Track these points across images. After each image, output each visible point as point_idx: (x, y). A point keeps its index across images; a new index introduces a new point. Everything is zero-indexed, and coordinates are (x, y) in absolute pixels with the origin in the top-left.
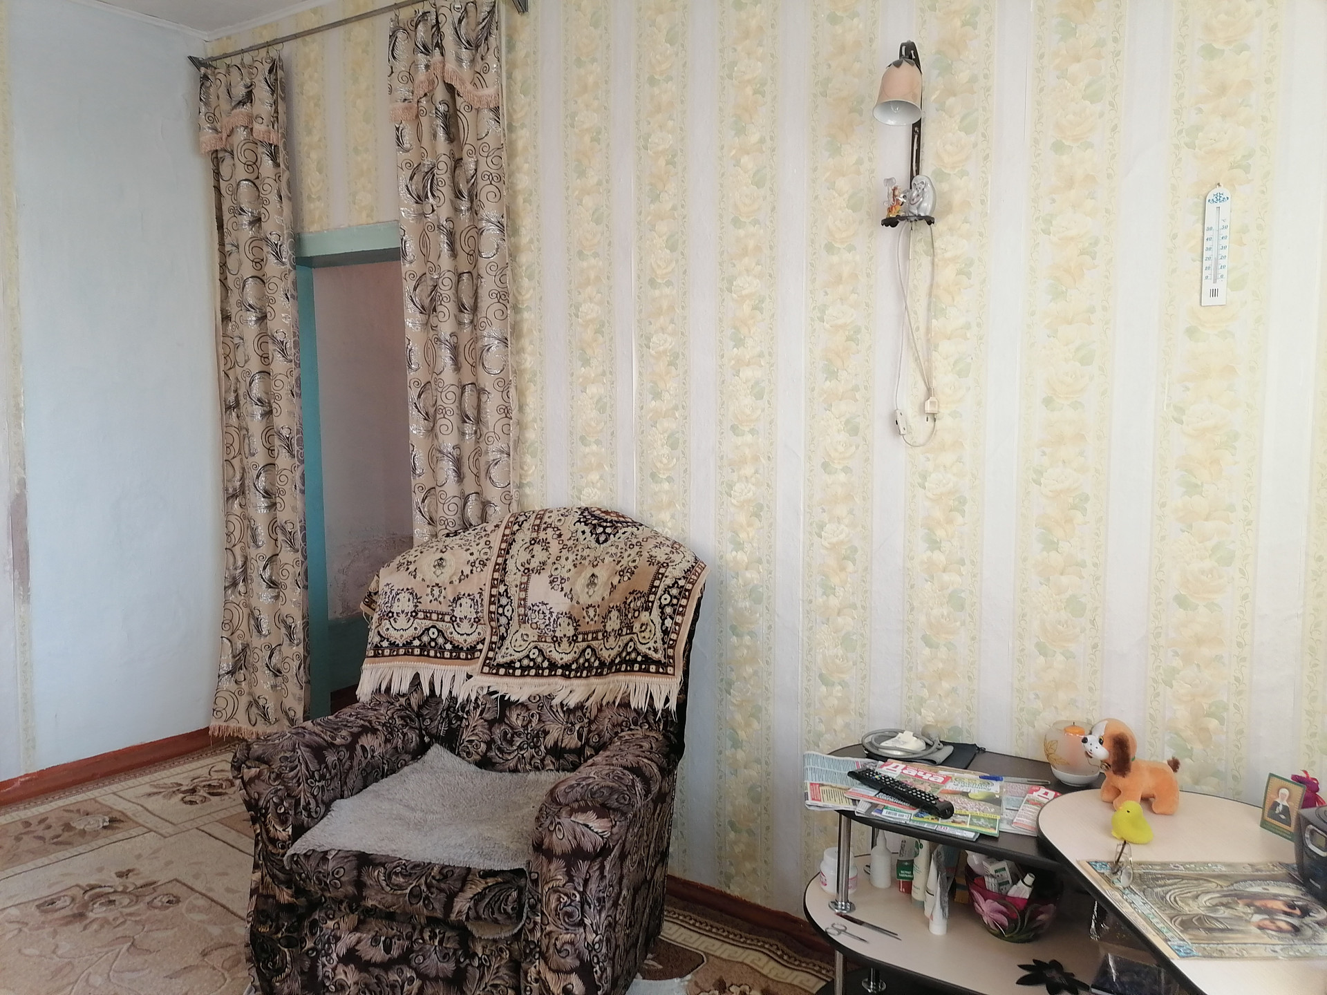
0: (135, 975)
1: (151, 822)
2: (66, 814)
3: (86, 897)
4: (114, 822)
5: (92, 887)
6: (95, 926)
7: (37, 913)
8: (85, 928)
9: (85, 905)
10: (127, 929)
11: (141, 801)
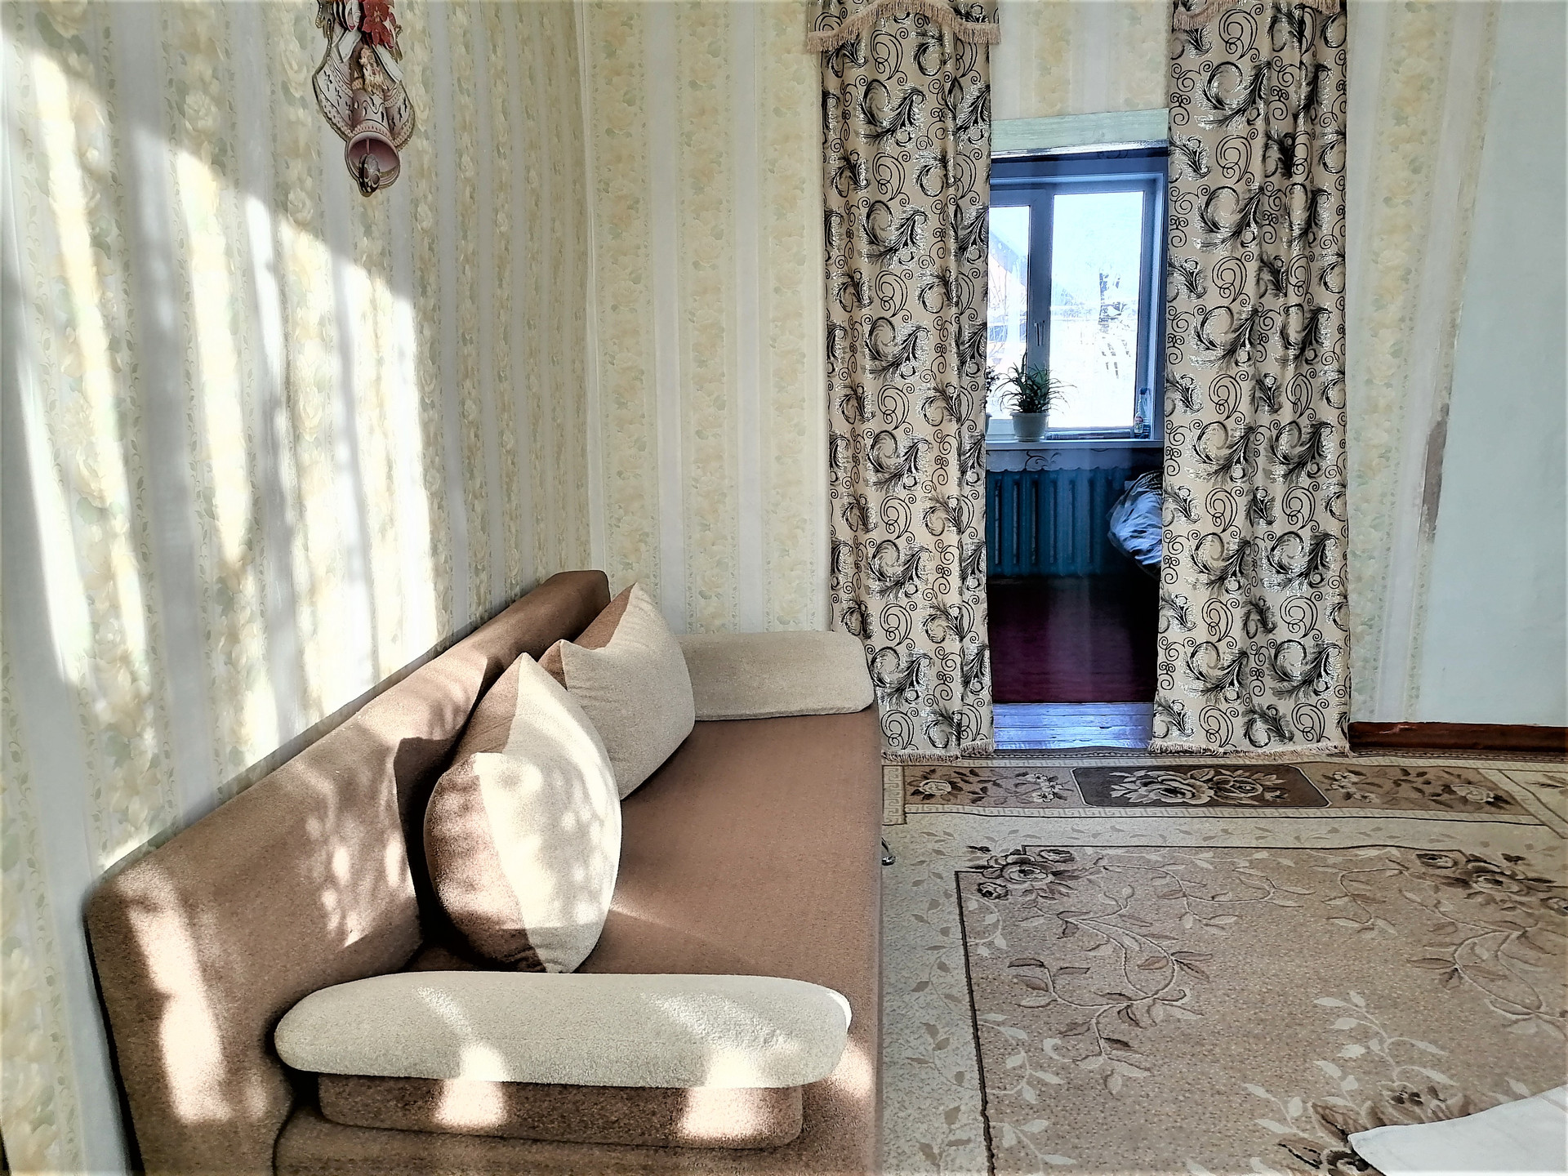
0: (1527, 967)
1: (1545, 815)
2: (1446, 776)
3: (1470, 866)
4: (1500, 801)
5: (1478, 859)
6: (1480, 899)
7: (1418, 862)
8: (1469, 896)
9: (1469, 873)
10: (1517, 915)
11: (1532, 788)
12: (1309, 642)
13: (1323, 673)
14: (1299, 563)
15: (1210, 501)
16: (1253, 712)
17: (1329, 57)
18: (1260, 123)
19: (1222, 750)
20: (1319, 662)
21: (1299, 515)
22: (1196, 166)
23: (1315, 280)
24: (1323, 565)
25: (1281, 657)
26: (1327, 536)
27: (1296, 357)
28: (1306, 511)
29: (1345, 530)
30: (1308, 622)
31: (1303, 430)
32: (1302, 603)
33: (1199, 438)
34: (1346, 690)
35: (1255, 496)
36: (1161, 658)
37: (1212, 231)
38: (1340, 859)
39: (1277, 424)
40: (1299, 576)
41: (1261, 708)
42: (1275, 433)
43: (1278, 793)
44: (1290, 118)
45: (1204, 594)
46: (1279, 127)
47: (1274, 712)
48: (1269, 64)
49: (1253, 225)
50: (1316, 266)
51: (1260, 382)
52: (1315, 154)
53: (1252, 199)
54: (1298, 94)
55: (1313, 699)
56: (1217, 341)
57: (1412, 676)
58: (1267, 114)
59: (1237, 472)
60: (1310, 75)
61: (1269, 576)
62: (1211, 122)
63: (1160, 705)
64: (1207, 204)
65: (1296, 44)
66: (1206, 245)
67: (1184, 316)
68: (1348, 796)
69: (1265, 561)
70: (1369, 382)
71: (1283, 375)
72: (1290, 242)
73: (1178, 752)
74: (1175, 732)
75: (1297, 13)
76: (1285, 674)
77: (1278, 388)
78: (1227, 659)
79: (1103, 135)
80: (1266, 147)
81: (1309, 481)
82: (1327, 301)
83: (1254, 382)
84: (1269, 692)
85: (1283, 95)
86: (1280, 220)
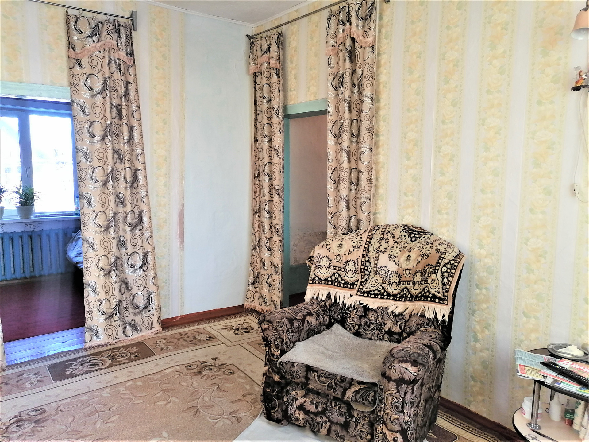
0: (219, 399)
1: (223, 340)
2: (194, 333)
3: (202, 366)
4: (211, 338)
5: (204, 362)
6: (205, 378)
7: (185, 369)
8: (202, 378)
9: (201, 369)
10: (216, 381)
11: (220, 331)
12: (145, 293)
13: (151, 303)
14: (139, 264)
15: (102, 241)
16: (126, 323)
17: (131, 80)
18: (108, 99)
19: (114, 342)
20: (149, 299)
21: (137, 245)
22: (84, 111)
23: (134, 158)
24: (147, 263)
25: (135, 300)
26: (148, 252)
27: (130, 187)
28: (139, 243)
29: (154, 249)
30: (144, 284)
31: (136, 213)
32: (141, 278)
33: (96, 218)
34: (159, 308)
35: (120, 239)
36: (86, 309)
37: (93, 137)
38: (159, 376)
39: (125, 212)
40: (139, 268)
41: (129, 321)
42: (125, 215)
43: (136, 355)
44: (119, 99)
45: (102, 279)
46: (115, 102)
47: (134, 322)
48: (109, 78)
49: (109, 136)
50: (134, 153)
51: (118, 196)
52: (130, 113)
53: (107, 126)
54: (122, 91)
55: (148, 314)
56: (99, 180)
57: (181, 299)
58: (110, 96)
59: (112, 230)
60: (125, 85)
61: (128, 269)
62: (89, 96)
63: (87, 328)
64: (90, 127)
65: (119, 72)
66: (92, 142)
67: (84, 169)
68: (162, 349)
69: (126, 264)
70: (157, 196)
71: (126, 193)
72: (124, 144)
73: (96, 347)
74: (95, 338)
75: (118, 61)
76: (137, 306)
77: (125, 198)
78: (114, 304)
79: (41, 93)
80: (111, 108)
81: (139, 232)
82: (140, 167)
83: (115, 196)
84: (131, 314)
85: (116, 90)
86: (120, 136)
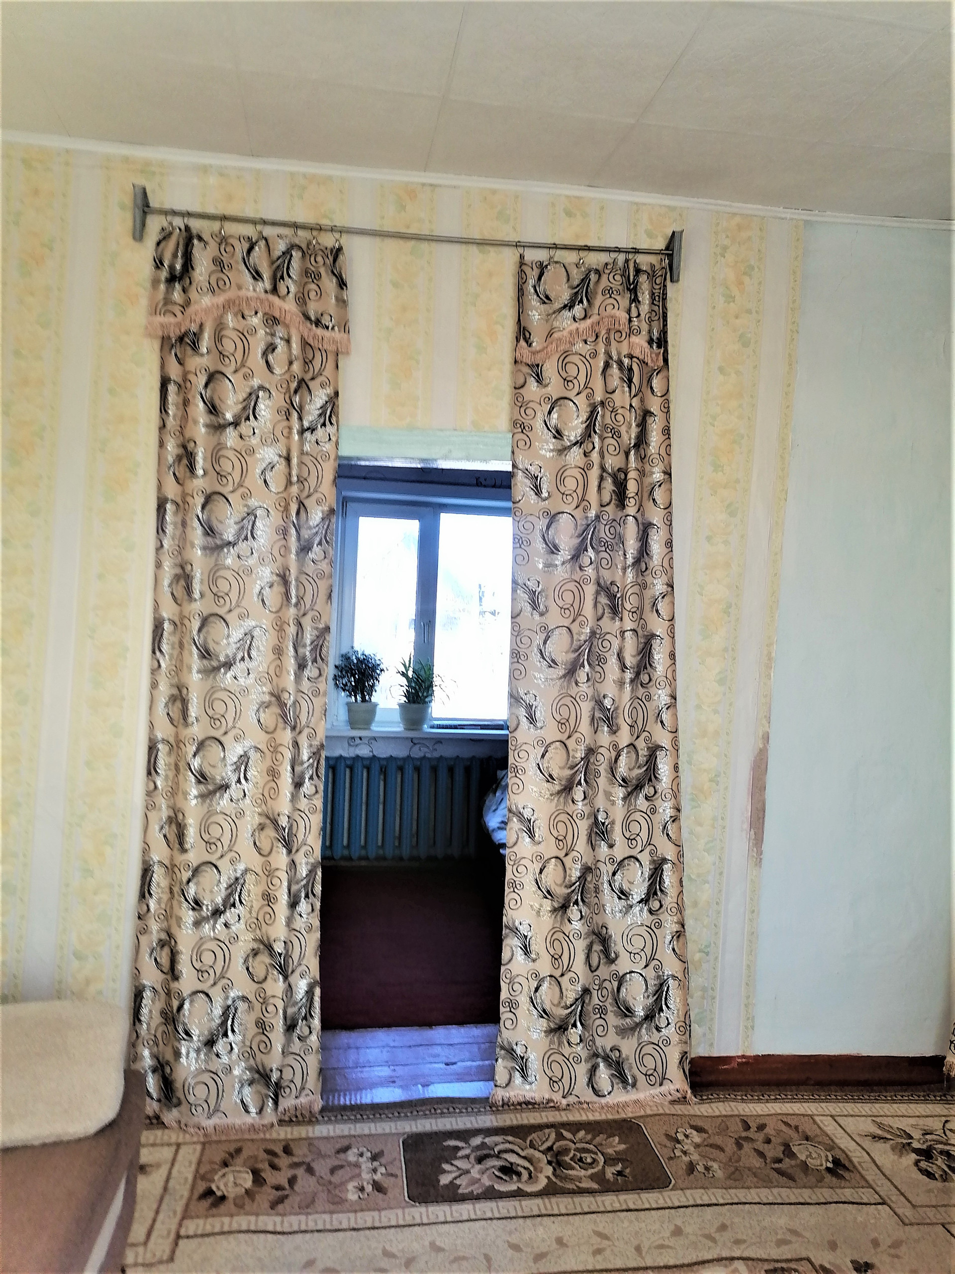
2: (784, 1128)
4: (839, 1167)
12: (650, 973)
13: (664, 1007)
14: (639, 891)
15: (553, 822)
16: (596, 1055)
17: (654, 405)
18: (595, 456)
19: (564, 1102)
20: (660, 994)
21: (638, 838)
22: (538, 490)
23: (647, 607)
24: (661, 891)
25: (623, 990)
26: (664, 860)
27: (632, 681)
28: (644, 835)
29: (680, 855)
30: (648, 950)
31: (640, 753)
32: (643, 931)
33: (543, 756)
34: (686, 1028)
35: (596, 818)
36: (504, 995)
37: (553, 553)
39: (616, 746)
40: (640, 902)
41: (604, 1051)
42: (614, 754)
43: (619, 1167)
44: (622, 455)
45: (547, 921)
46: (613, 462)
47: (617, 1054)
48: (602, 403)
49: (590, 549)
50: (648, 594)
51: (599, 703)
52: (645, 489)
53: (588, 525)
54: (630, 434)
55: (655, 1037)
56: (559, 660)
57: (746, 1006)
58: (601, 448)
59: (578, 793)
60: (639, 418)
61: (611, 903)
62: (552, 451)
63: (502, 1048)
64: (548, 527)
65: (627, 389)
66: (549, 565)
67: (527, 633)
68: (692, 1168)
69: (606, 885)
70: (698, 707)
71: (620, 698)
72: (624, 569)
73: (520, 1104)
74: (518, 1079)
75: (626, 361)
76: (628, 1009)
77: (616, 709)
78: (571, 996)
79: (450, 451)
80: (601, 479)
81: (647, 804)
82: (659, 627)
83: (593, 703)
84: (612, 1030)
85: (616, 434)
86: (615, 548)
